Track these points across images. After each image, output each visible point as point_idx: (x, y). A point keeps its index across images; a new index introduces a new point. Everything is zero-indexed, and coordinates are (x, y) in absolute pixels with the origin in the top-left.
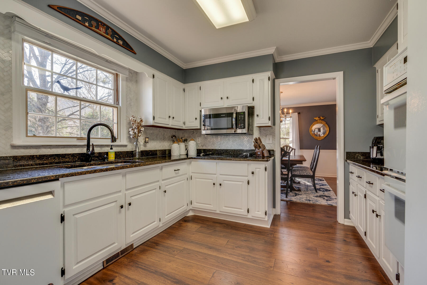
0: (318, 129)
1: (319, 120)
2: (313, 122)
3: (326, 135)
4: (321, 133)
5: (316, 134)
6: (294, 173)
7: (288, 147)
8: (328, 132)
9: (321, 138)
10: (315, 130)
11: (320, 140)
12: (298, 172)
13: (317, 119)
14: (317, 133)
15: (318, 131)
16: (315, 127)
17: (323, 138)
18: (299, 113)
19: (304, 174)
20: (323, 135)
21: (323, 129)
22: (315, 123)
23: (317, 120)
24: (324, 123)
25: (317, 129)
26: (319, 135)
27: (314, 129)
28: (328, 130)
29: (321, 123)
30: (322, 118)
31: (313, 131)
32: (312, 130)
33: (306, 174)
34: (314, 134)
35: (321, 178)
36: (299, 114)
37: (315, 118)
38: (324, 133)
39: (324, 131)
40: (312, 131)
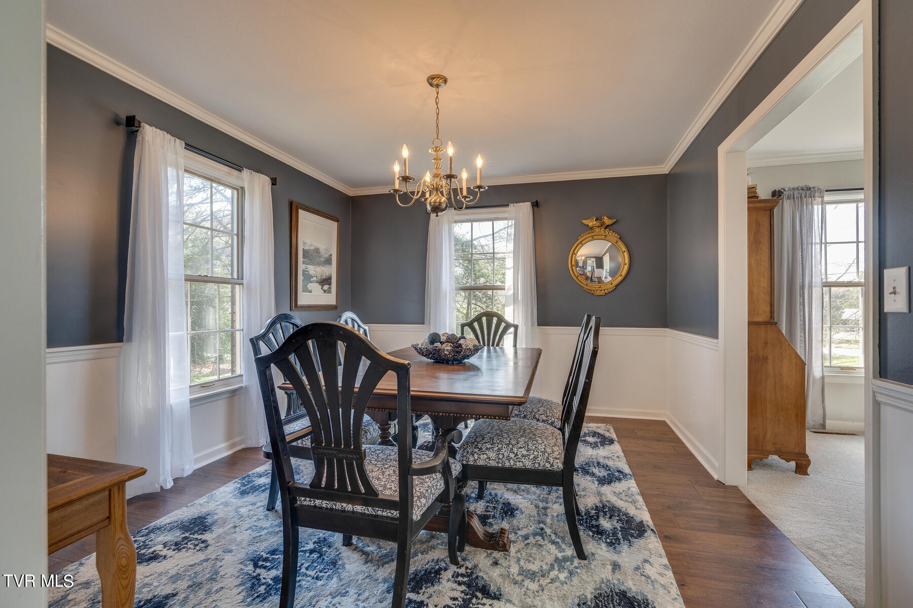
0: (594, 259)
1: (598, 227)
2: (580, 234)
3: (620, 278)
4: (604, 273)
5: (589, 274)
6: (471, 459)
7: (495, 320)
8: (626, 267)
9: (603, 287)
10: (585, 262)
11: (602, 293)
12: (492, 455)
13: (590, 224)
14: (593, 272)
15: (595, 266)
16: (586, 251)
17: (610, 287)
18: (535, 205)
19: (519, 465)
20: (609, 279)
21: (611, 259)
22: (586, 236)
23: (592, 228)
24: (614, 237)
25: (592, 259)
26: (599, 278)
27: (583, 258)
28: (627, 261)
29: (605, 238)
30: (607, 221)
31: (580, 267)
32: (577, 262)
33: (528, 464)
34: (584, 274)
35: (603, 425)
36: (536, 208)
37: (585, 222)
38: (613, 273)
39: (613, 265)
40: (577, 265)
